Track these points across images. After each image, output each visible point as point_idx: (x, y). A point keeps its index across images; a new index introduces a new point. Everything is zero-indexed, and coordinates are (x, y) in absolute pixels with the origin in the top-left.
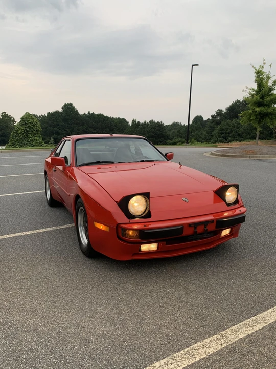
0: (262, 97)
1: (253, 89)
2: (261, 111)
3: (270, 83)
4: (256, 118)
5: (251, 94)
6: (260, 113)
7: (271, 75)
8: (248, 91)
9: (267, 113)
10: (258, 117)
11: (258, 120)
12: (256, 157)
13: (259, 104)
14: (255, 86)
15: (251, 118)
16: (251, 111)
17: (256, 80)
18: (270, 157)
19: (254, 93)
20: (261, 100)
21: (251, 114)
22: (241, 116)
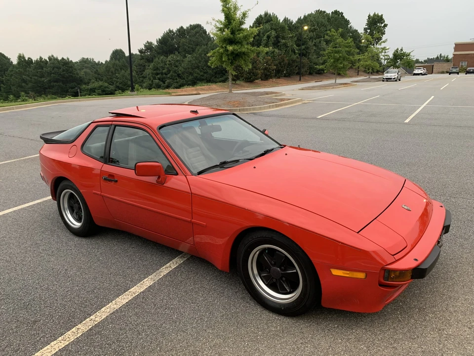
0: (233, 32)
1: (221, 22)
2: (234, 50)
3: (239, 14)
4: (229, 59)
5: (218, 28)
6: (232, 53)
7: (239, 5)
8: (214, 23)
9: (240, 53)
10: (230, 57)
11: (230, 61)
12: (247, 110)
13: (231, 41)
14: (222, 18)
15: (223, 60)
16: (221, 50)
17: (223, 10)
18: (260, 109)
19: (222, 26)
20: (232, 36)
21: (222, 54)
22: (211, 56)
